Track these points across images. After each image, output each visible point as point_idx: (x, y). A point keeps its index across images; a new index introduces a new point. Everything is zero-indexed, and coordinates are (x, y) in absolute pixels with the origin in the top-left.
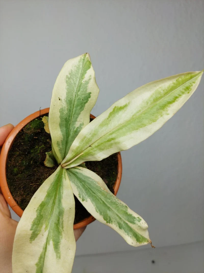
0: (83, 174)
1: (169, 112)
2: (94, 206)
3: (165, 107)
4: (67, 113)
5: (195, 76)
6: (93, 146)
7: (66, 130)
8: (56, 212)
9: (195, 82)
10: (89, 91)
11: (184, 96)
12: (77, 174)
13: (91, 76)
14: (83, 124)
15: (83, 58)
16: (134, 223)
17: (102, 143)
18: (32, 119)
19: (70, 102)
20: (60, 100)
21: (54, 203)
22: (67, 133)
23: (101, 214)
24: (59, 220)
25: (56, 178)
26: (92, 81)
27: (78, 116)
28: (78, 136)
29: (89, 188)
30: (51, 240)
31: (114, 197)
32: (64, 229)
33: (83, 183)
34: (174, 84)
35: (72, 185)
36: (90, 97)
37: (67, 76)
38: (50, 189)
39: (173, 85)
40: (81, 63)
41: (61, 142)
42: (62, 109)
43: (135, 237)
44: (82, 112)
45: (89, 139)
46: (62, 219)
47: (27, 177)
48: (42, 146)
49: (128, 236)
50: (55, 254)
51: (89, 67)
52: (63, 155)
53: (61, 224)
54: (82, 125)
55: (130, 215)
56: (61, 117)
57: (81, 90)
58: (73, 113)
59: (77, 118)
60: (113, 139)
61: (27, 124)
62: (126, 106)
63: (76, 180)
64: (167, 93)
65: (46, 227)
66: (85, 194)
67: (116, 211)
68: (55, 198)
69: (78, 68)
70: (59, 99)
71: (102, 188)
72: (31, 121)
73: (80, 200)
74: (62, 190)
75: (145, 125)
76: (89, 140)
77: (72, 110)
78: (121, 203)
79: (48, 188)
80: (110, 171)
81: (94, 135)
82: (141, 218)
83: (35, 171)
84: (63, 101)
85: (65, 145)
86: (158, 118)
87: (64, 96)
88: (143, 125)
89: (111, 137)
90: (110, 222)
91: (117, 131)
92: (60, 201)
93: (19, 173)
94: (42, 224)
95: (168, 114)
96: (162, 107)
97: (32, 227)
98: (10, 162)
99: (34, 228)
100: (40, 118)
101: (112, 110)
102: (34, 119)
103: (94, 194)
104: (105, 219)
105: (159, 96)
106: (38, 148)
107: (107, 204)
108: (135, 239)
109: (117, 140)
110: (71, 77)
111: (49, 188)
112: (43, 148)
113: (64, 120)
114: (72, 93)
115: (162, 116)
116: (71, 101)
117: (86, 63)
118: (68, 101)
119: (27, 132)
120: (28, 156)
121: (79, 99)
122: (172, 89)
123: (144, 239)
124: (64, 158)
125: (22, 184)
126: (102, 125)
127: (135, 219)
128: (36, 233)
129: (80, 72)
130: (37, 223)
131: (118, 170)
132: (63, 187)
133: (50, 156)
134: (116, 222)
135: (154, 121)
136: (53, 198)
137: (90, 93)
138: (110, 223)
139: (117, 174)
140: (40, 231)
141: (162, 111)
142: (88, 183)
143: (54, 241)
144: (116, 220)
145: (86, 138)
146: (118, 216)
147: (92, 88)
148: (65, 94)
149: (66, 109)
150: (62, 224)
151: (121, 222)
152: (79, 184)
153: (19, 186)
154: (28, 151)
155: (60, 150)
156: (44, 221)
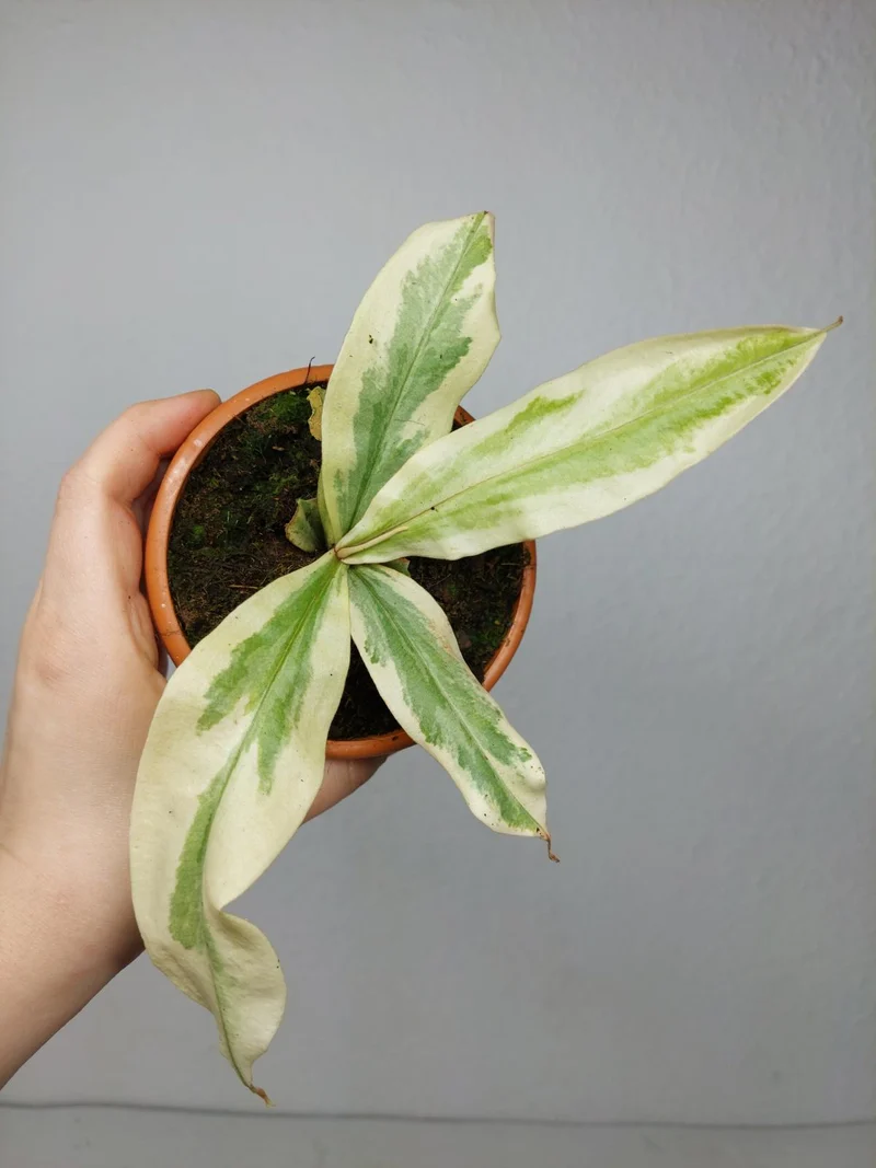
0: (395, 590)
1: (696, 444)
2: (402, 681)
3: (686, 425)
4: (384, 389)
5: (800, 342)
6: (442, 510)
7: (372, 443)
8: (288, 671)
9: (795, 362)
10: (464, 334)
11: (750, 400)
12: (375, 586)
13: (480, 286)
14: (427, 434)
15: (470, 225)
16: (507, 762)
17: (469, 506)
18: (279, 388)
19: (401, 356)
20: (371, 342)
21: (288, 647)
22: (371, 452)
23: (415, 710)
24: (290, 696)
25: (312, 581)
26: (482, 305)
27: (417, 405)
28: (404, 467)
29: (400, 631)
30: (257, 740)
31: (468, 676)
32: (300, 724)
33: (388, 615)
34: (729, 355)
35: (356, 612)
36: (465, 353)
37: (410, 272)
38: (287, 605)
39: (723, 358)
40: (462, 241)
41: (348, 474)
42: (373, 373)
43: (499, 801)
44: (432, 396)
45: (434, 485)
46: (301, 696)
47: (228, 560)
48: (292, 477)
49: (477, 790)
50: (258, 779)
51: (484, 259)
52: (348, 519)
53: (294, 707)
54: (422, 436)
55: (503, 738)
56: (364, 398)
57: (443, 325)
58: (404, 393)
59: (412, 410)
60: (504, 498)
61: (262, 401)
62: (570, 401)
63: (369, 601)
64: (700, 381)
65: (250, 702)
66: (383, 645)
67: (462, 716)
68: (294, 635)
69: (449, 253)
70: (369, 339)
71: (438, 642)
72: (275, 396)
73: (366, 658)
74: (320, 618)
75: (612, 473)
76: (434, 490)
77: (401, 382)
78: (483, 699)
79: (282, 600)
80: (487, 612)
81: (452, 475)
82: (530, 751)
83: (256, 550)
84: (381, 347)
85: (359, 487)
86: (658, 457)
87: (386, 334)
88: (606, 470)
89: (501, 490)
90: (438, 740)
91: (523, 474)
92: (306, 645)
93: (208, 545)
94: (241, 692)
95: (691, 450)
96: (679, 423)
97: (211, 690)
98: (187, 503)
99: (216, 694)
100: (302, 390)
101: (525, 408)
102: (286, 392)
103: (410, 651)
104: (424, 728)
105: (675, 386)
106: (279, 481)
107: (442, 689)
108: (499, 808)
109: (515, 504)
110: (420, 279)
111: (283, 604)
112: (293, 483)
113: (371, 407)
114: (414, 330)
115: (670, 451)
116: (406, 353)
117: (474, 244)
118: (394, 351)
119: (256, 425)
120: (242, 498)
121: (431, 352)
122: (722, 370)
123: (526, 818)
124: (348, 529)
125: (207, 577)
126: (483, 449)
127: (512, 752)
128: (218, 709)
129: (453, 268)
130: (227, 683)
131: (514, 616)
132: (326, 610)
133: (308, 515)
134: (455, 747)
135: (643, 463)
136: (288, 633)
137: (469, 340)
138: (435, 743)
139: (507, 628)
140: (232, 708)
141: (675, 435)
142: (403, 619)
143: (262, 744)
144: (455, 738)
145: (426, 481)
146: (463, 728)
147: (478, 324)
148: (392, 329)
149: (385, 375)
150: (298, 709)
151: (468, 748)
152: (375, 616)
153: (199, 582)
154: (246, 483)
155: (340, 500)
156: (247, 687)
